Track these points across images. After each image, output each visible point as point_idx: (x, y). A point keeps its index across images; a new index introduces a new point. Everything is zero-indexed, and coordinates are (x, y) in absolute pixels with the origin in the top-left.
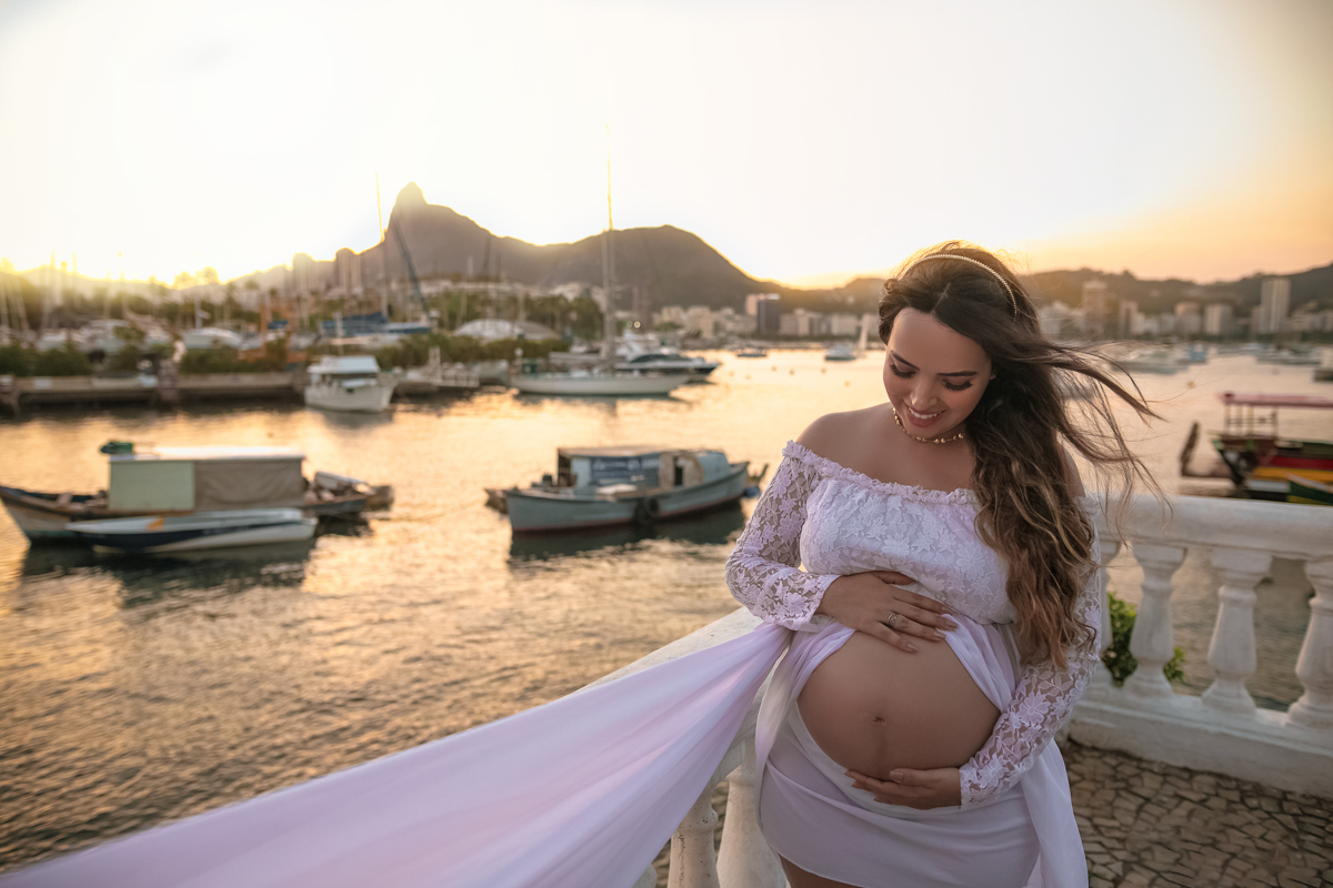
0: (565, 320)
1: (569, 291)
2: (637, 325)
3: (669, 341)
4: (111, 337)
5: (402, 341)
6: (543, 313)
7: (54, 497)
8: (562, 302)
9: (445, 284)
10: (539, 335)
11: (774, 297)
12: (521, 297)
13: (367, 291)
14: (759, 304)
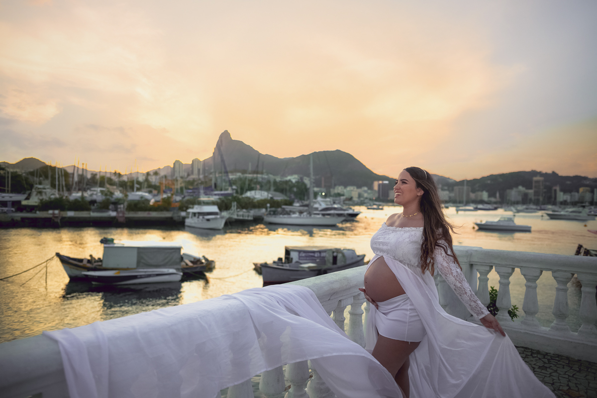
0: (291, 191)
1: (294, 178)
2: (323, 194)
3: (337, 202)
4: (100, 194)
5: (220, 199)
6: (281, 188)
7: (81, 260)
8: (290, 183)
9: (239, 174)
10: (279, 197)
11: (387, 182)
12: (272, 181)
13: (205, 177)
14: (379, 185)
